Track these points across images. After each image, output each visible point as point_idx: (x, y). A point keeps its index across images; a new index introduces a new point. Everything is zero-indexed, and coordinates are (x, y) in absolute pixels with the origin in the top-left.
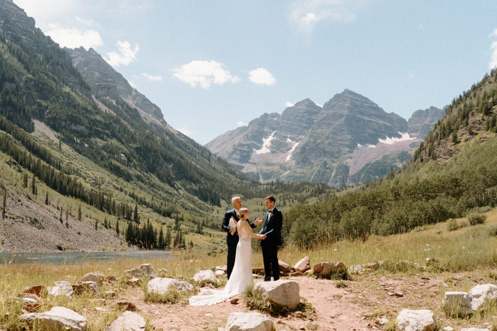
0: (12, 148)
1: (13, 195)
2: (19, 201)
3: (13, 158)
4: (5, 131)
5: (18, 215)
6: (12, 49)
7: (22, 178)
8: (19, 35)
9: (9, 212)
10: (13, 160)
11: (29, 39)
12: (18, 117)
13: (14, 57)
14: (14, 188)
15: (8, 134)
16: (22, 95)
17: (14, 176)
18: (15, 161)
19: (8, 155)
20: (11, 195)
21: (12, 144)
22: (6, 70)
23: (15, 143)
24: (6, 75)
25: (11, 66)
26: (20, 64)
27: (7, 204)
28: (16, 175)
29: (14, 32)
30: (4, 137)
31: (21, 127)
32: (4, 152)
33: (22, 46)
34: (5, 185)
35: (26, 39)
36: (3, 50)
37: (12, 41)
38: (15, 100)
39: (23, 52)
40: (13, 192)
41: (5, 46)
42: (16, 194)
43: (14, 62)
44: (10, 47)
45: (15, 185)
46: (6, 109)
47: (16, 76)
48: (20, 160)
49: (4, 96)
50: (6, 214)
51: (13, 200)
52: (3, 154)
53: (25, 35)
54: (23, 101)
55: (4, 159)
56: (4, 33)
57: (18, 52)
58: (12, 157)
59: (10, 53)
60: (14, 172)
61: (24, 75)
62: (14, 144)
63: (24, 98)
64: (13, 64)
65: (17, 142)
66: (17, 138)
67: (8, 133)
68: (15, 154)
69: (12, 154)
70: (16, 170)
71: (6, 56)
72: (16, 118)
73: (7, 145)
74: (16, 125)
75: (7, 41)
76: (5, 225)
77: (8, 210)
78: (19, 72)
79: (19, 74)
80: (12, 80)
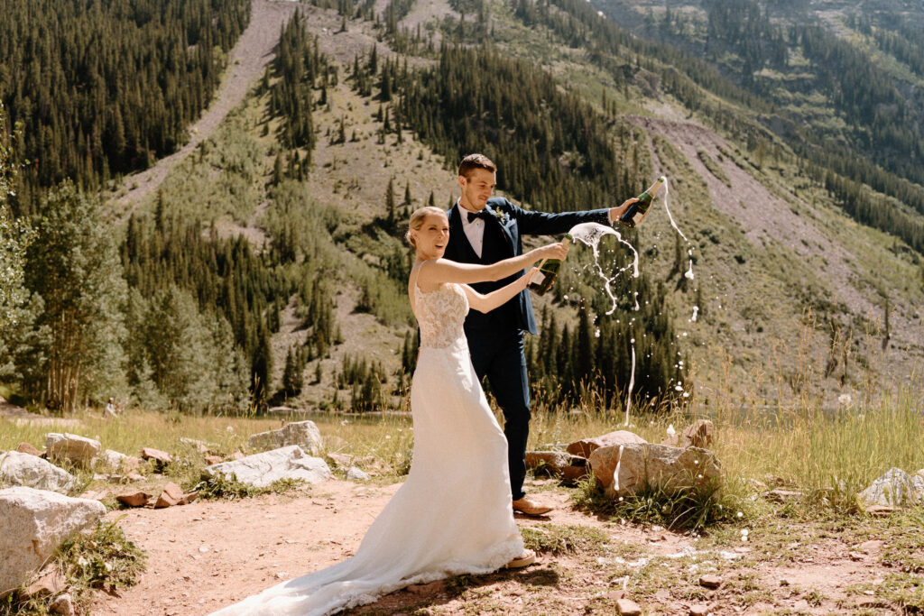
0: (898, 222)
1: (903, 306)
2: (916, 317)
3: (902, 239)
4: (883, 191)
5: (915, 342)
6: (885, 42)
7: (918, 275)
8: (895, 12)
9: (896, 337)
10: (900, 243)
11: (915, 14)
12: (908, 164)
13: (890, 55)
14: (904, 294)
15: (891, 198)
16: (912, 122)
17: (903, 273)
18: (906, 245)
19: (891, 234)
20: (899, 308)
21: (897, 214)
22: (875, 83)
23: (904, 211)
24: (878, 92)
25: (885, 74)
26: (902, 65)
27: (893, 322)
28: (907, 271)
29: (885, 9)
30: (882, 204)
31: (916, 182)
32: (883, 231)
33: (903, 31)
34: (886, 290)
35: (911, 16)
36: (868, 47)
37: (882, 26)
38: (898, 133)
39: (907, 42)
40: (903, 300)
41: (872, 39)
42: (907, 305)
43: (891, 63)
44: (879, 39)
45: (906, 289)
46: (883, 152)
47: (896, 90)
48: (914, 242)
49: (878, 130)
50: (890, 343)
51: (902, 315)
52: (882, 235)
53: (906, 9)
54: (914, 133)
55: (884, 244)
56: (867, 16)
57: (895, 44)
58: (898, 239)
59: (881, 48)
60: (904, 265)
61: (912, 84)
62: (901, 213)
63: (916, 126)
64: (888, 68)
65: (908, 209)
66: (907, 202)
67: (889, 194)
68: (904, 233)
69: (898, 233)
70: (908, 261)
71: (874, 58)
72: (904, 166)
73: (889, 218)
74: (905, 180)
75: (873, 29)
76: (891, 361)
77: (895, 334)
78: (901, 81)
79: (903, 84)
80: (890, 98)
